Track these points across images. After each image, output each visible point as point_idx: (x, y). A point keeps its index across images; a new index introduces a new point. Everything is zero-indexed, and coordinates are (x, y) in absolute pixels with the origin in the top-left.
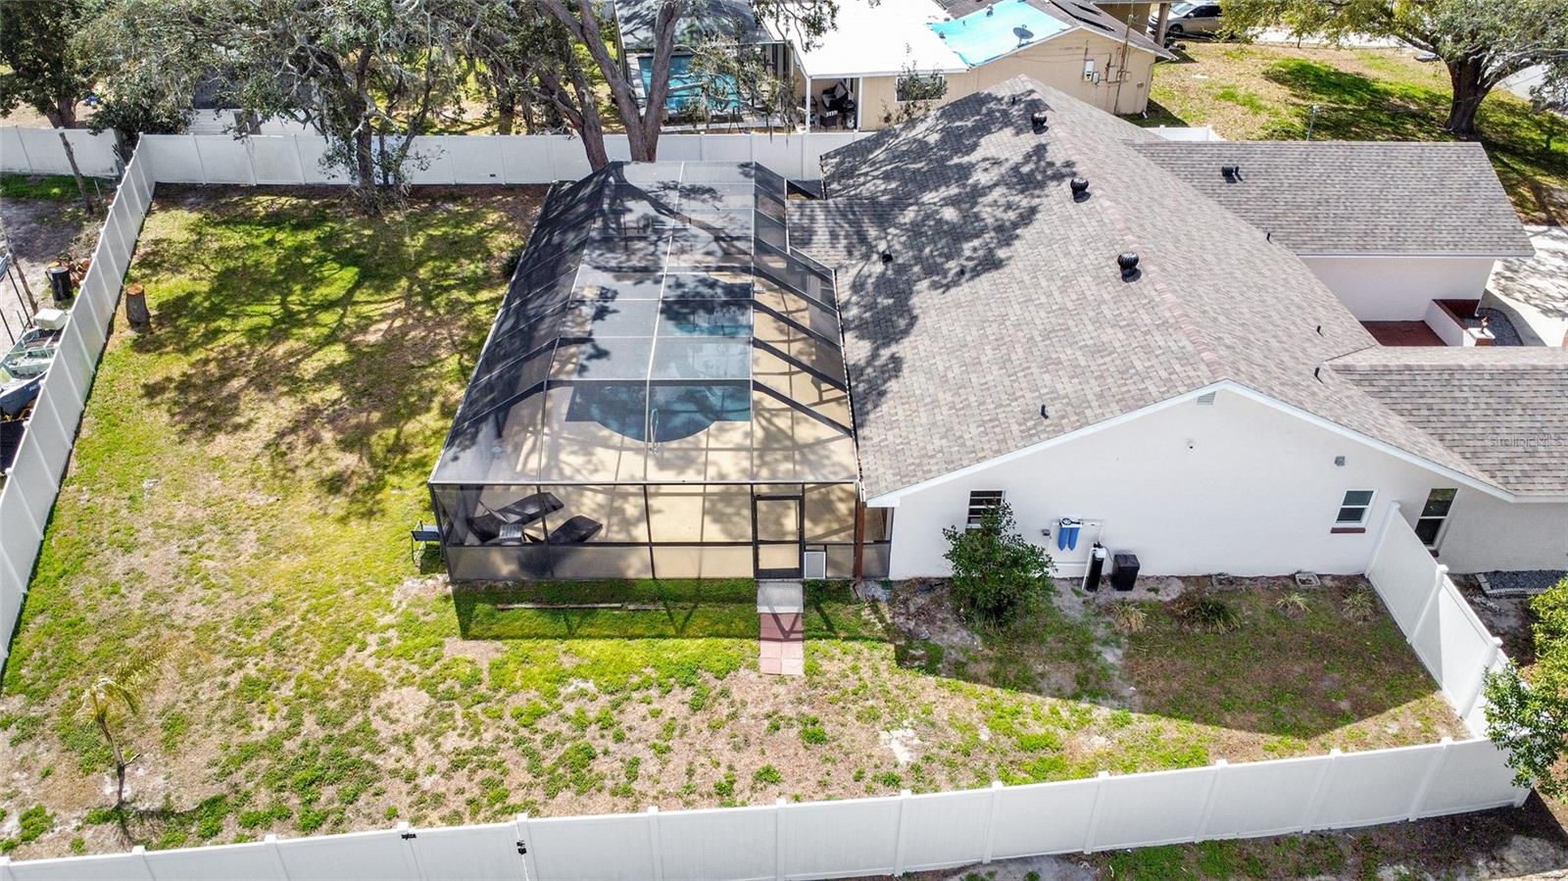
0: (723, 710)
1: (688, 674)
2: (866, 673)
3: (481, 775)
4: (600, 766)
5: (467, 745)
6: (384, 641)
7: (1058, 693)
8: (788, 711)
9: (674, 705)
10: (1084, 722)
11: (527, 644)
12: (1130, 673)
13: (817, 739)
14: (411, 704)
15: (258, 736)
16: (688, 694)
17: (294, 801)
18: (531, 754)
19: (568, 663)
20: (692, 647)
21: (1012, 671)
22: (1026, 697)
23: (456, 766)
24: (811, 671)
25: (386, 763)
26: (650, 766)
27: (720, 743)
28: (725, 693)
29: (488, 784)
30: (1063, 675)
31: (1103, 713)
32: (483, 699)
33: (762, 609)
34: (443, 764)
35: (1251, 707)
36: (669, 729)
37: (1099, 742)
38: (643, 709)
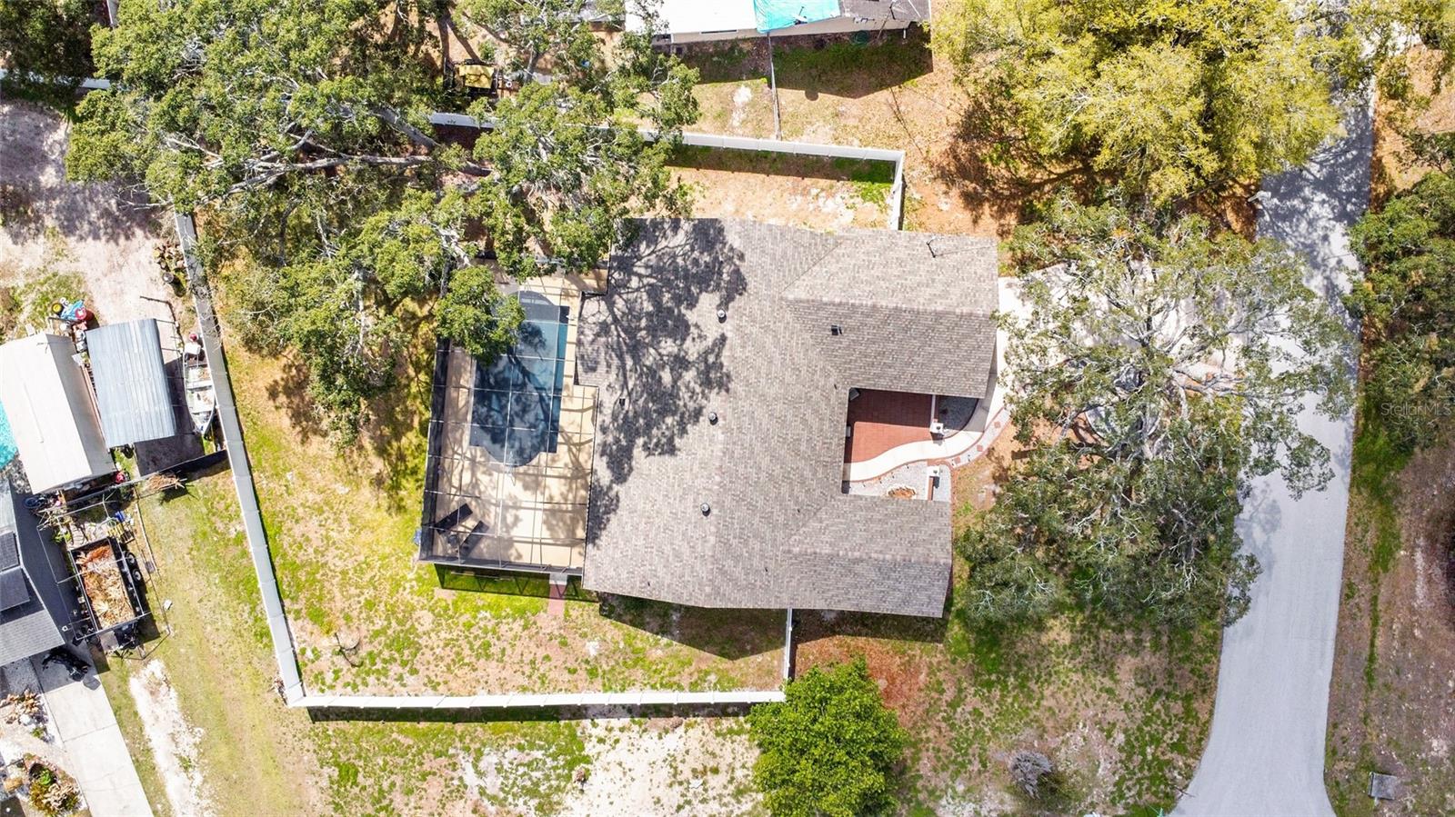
0: (534, 630)
1: (522, 612)
2: (585, 617)
3: (455, 649)
4: (493, 650)
5: (449, 637)
6: (412, 587)
7: (651, 631)
8: (556, 633)
9: (517, 626)
10: (657, 642)
11: (464, 593)
12: (680, 625)
13: (564, 644)
14: (426, 620)
15: (377, 627)
16: (522, 622)
17: (397, 656)
18: (469, 643)
19: (480, 604)
20: (524, 600)
21: (638, 620)
22: (640, 631)
23: (447, 645)
24: (567, 614)
25: (423, 642)
26: (509, 651)
27: (532, 645)
28: (535, 623)
29: (458, 654)
30: (655, 624)
31: (665, 640)
32: (451, 617)
33: (552, 582)
34: (442, 644)
35: (716, 644)
36: (516, 636)
37: (659, 652)
38: (506, 627)
